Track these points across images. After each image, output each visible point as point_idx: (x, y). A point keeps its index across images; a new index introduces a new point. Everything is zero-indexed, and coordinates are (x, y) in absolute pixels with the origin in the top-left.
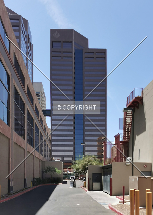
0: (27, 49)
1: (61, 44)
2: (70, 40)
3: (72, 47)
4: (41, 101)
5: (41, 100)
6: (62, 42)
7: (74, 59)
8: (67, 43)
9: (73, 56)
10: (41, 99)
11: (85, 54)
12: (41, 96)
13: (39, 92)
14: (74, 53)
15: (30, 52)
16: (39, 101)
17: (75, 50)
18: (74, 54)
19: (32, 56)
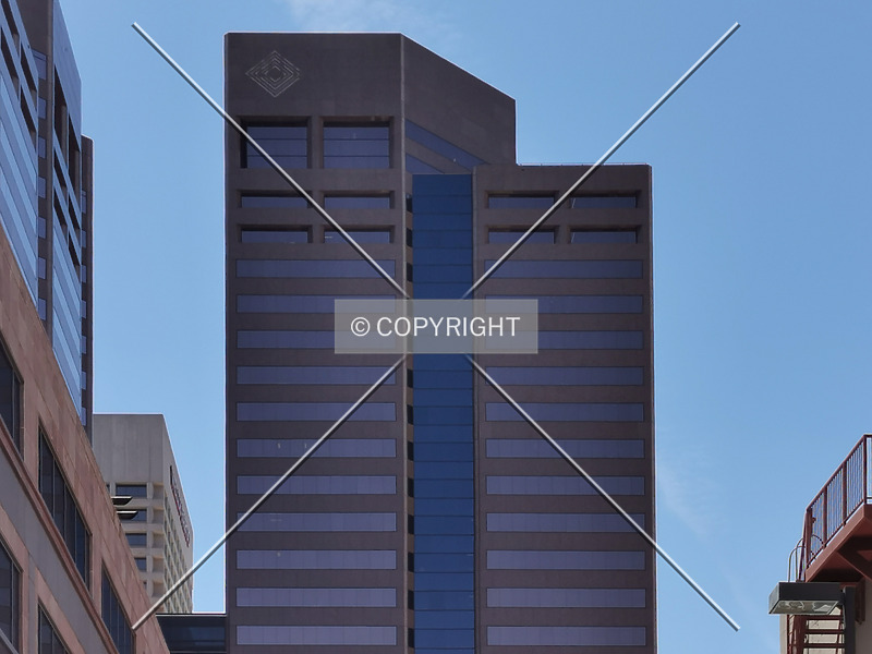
0: (43, 172)
1: (309, 140)
2: (381, 112)
3: (391, 156)
4: (150, 553)
5: (155, 546)
6: (316, 125)
7: (409, 243)
8: (354, 132)
9: (403, 220)
10: (155, 536)
11: (488, 206)
12: (157, 512)
13: (139, 489)
14: (409, 202)
15: (66, 195)
16: (137, 552)
17: (417, 181)
18: (409, 208)
19: (85, 228)
